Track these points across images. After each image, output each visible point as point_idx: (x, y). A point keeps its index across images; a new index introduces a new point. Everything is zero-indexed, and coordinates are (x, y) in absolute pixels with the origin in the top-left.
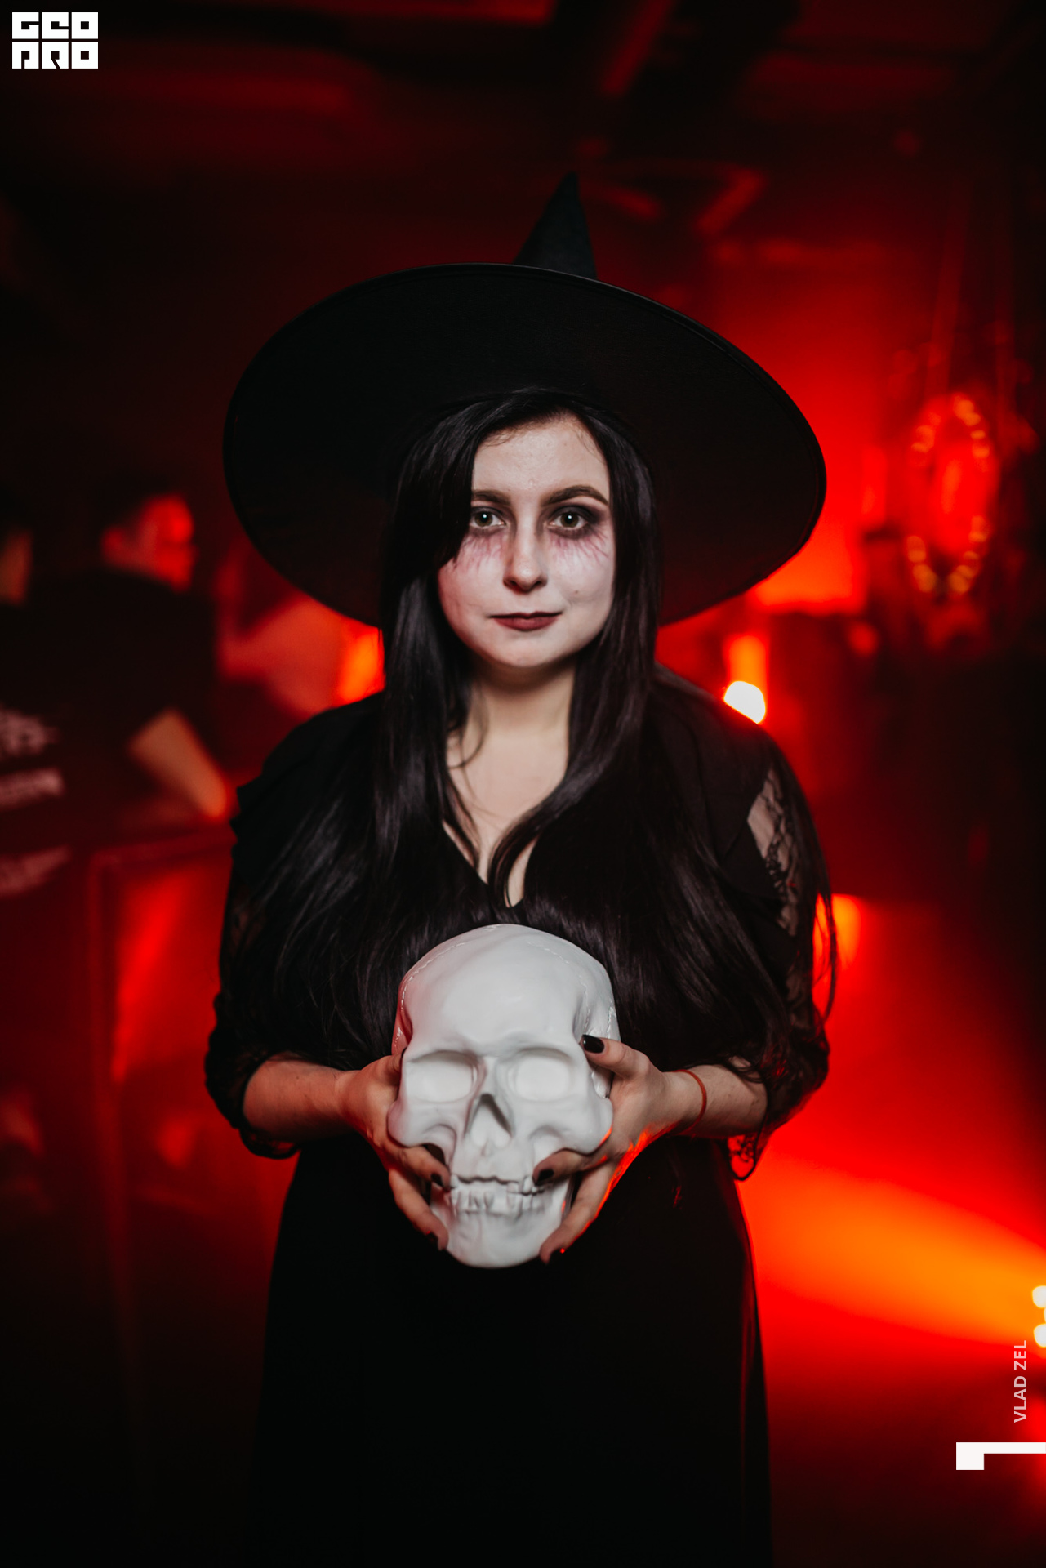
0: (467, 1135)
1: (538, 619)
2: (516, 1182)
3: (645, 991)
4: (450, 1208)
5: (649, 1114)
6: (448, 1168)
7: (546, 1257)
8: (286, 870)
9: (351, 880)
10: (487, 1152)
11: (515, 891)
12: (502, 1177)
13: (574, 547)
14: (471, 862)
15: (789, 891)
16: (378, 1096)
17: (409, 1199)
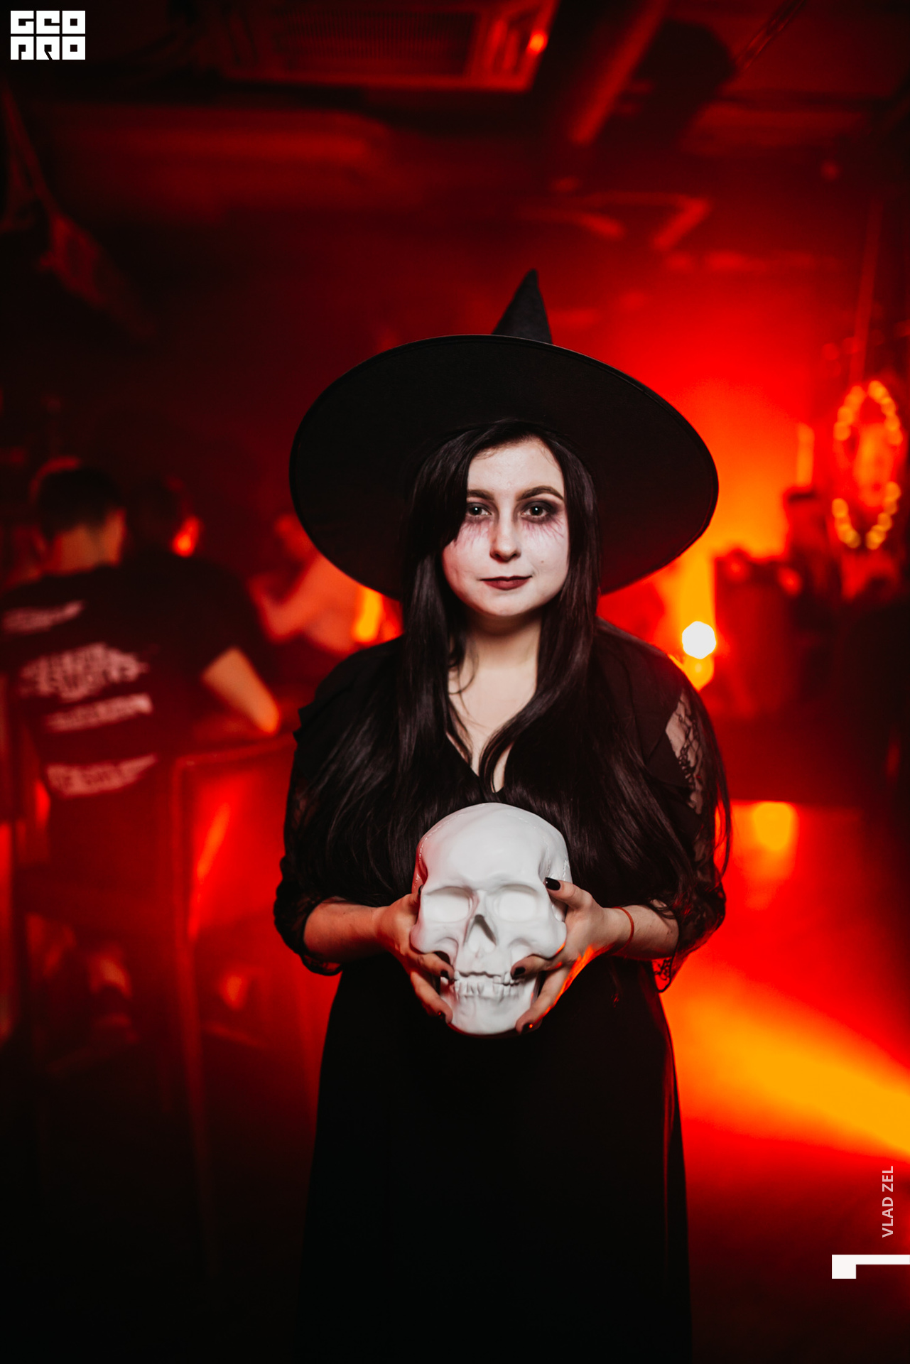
0: (466, 944)
1: (515, 581)
2: (499, 976)
3: (590, 853)
4: (454, 995)
5: (592, 938)
6: (452, 967)
7: (520, 1028)
8: (333, 767)
9: (381, 776)
10: (480, 955)
11: (498, 782)
12: (490, 972)
13: (539, 530)
14: (467, 760)
15: (696, 781)
16: (403, 921)
17: (425, 990)
